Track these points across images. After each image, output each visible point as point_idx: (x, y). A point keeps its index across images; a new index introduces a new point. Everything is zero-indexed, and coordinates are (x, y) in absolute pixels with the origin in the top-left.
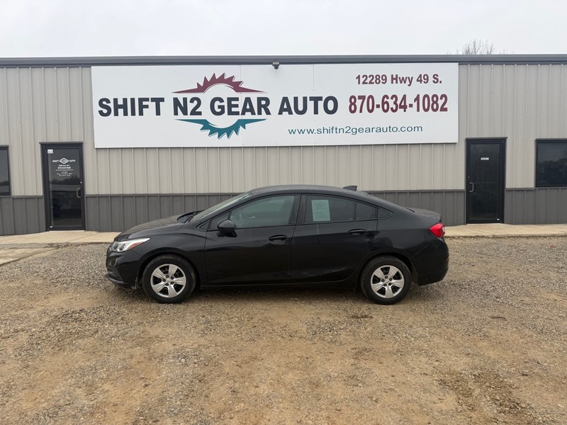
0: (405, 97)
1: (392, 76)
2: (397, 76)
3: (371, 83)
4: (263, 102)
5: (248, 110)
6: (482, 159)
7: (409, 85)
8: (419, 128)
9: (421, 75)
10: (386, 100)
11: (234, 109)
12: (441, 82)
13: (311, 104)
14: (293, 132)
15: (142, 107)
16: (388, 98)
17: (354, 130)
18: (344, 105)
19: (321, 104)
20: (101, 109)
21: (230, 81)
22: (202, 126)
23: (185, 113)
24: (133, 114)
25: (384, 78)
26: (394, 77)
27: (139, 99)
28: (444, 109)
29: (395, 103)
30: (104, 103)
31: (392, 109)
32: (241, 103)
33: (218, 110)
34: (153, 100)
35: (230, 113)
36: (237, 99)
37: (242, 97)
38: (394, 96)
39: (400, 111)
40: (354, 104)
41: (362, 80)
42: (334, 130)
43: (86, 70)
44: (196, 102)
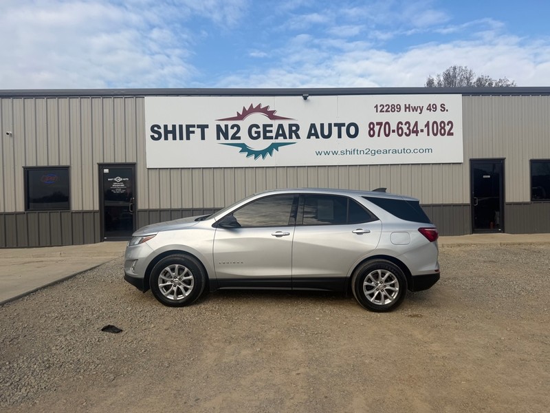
0: (416, 123)
1: (405, 105)
2: (409, 105)
3: (387, 111)
4: (294, 128)
5: (281, 135)
6: (484, 177)
7: (420, 113)
8: (430, 150)
9: (430, 105)
10: (400, 126)
11: (268, 134)
12: (447, 111)
13: (335, 130)
14: (319, 153)
15: (189, 133)
16: (402, 124)
17: (373, 152)
18: (364, 130)
19: (344, 129)
20: (153, 134)
21: (265, 111)
22: (241, 149)
23: (226, 138)
24: (181, 138)
25: (398, 107)
26: (407, 106)
27: (187, 126)
28: (450, 134)
29: (408, 128)
30: (156, 129)
31: (406, 133)
32: (274, 129)
33: (255, 135)
34: (199, 126)
35: (265, 137)
36: (271, 126)
37: (276, 123)
38: (407, 123)
39: (413, 135)
40: (373, 129)
41: (379, 109)
42: (356, 152)
43: (139, 100)
44: (236, 129)
